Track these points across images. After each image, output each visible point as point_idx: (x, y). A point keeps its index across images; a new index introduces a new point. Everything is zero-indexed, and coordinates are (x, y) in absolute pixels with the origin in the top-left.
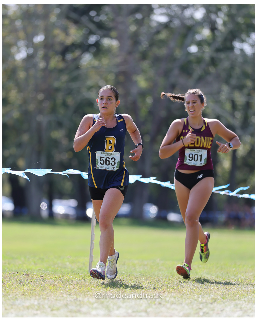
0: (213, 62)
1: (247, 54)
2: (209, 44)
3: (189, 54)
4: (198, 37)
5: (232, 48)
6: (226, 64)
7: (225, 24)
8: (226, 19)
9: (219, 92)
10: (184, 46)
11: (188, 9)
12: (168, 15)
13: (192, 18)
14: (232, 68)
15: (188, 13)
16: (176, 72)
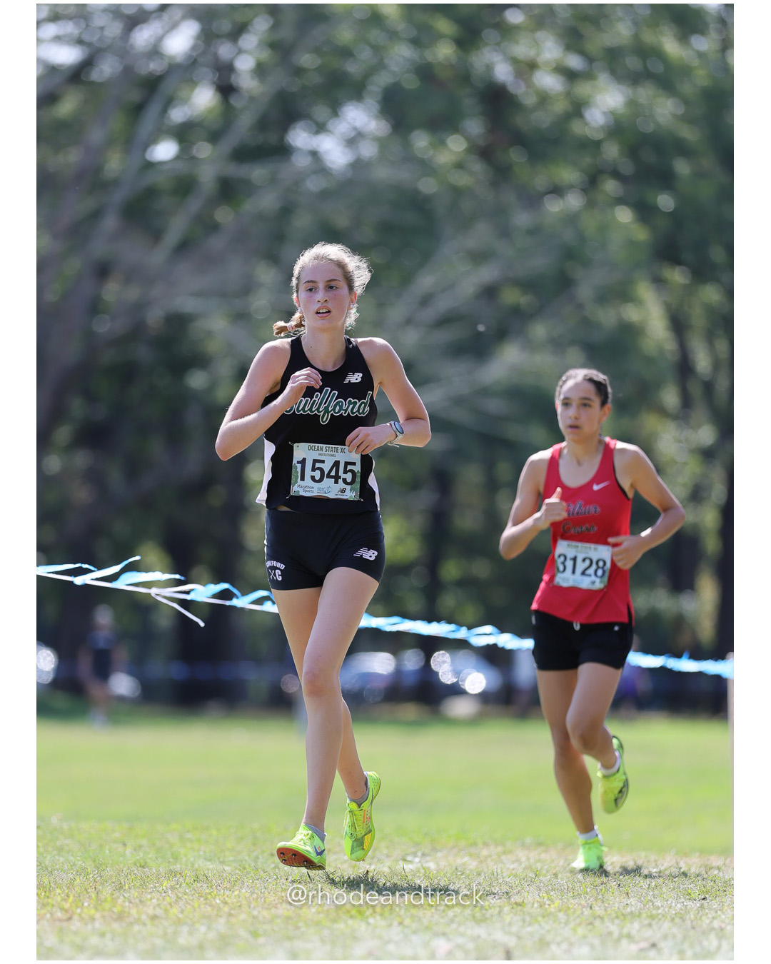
0: (229, 191)
1: (331, 169)
2: (214, 137)
3: (150, 165)
4: (178, 115)
5: (283, 151)
6: (267, 201)
7: (260, 70)
8: (265, 55)
9: (248, 288)
10: (134, 142)
11: (144, 26)
12: (80, 42)
13: (155, 51)
14: (286, 211)
15: (143, 37)
16: (110, 222)
